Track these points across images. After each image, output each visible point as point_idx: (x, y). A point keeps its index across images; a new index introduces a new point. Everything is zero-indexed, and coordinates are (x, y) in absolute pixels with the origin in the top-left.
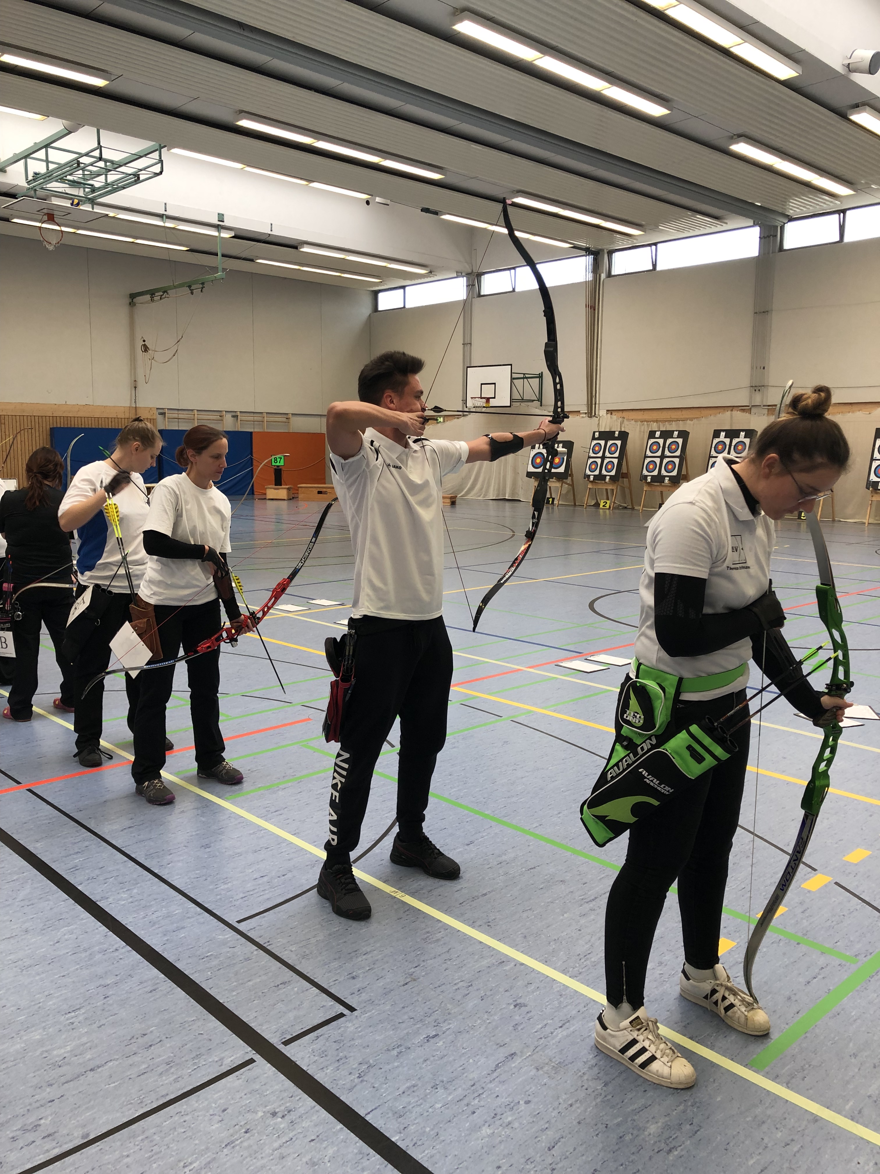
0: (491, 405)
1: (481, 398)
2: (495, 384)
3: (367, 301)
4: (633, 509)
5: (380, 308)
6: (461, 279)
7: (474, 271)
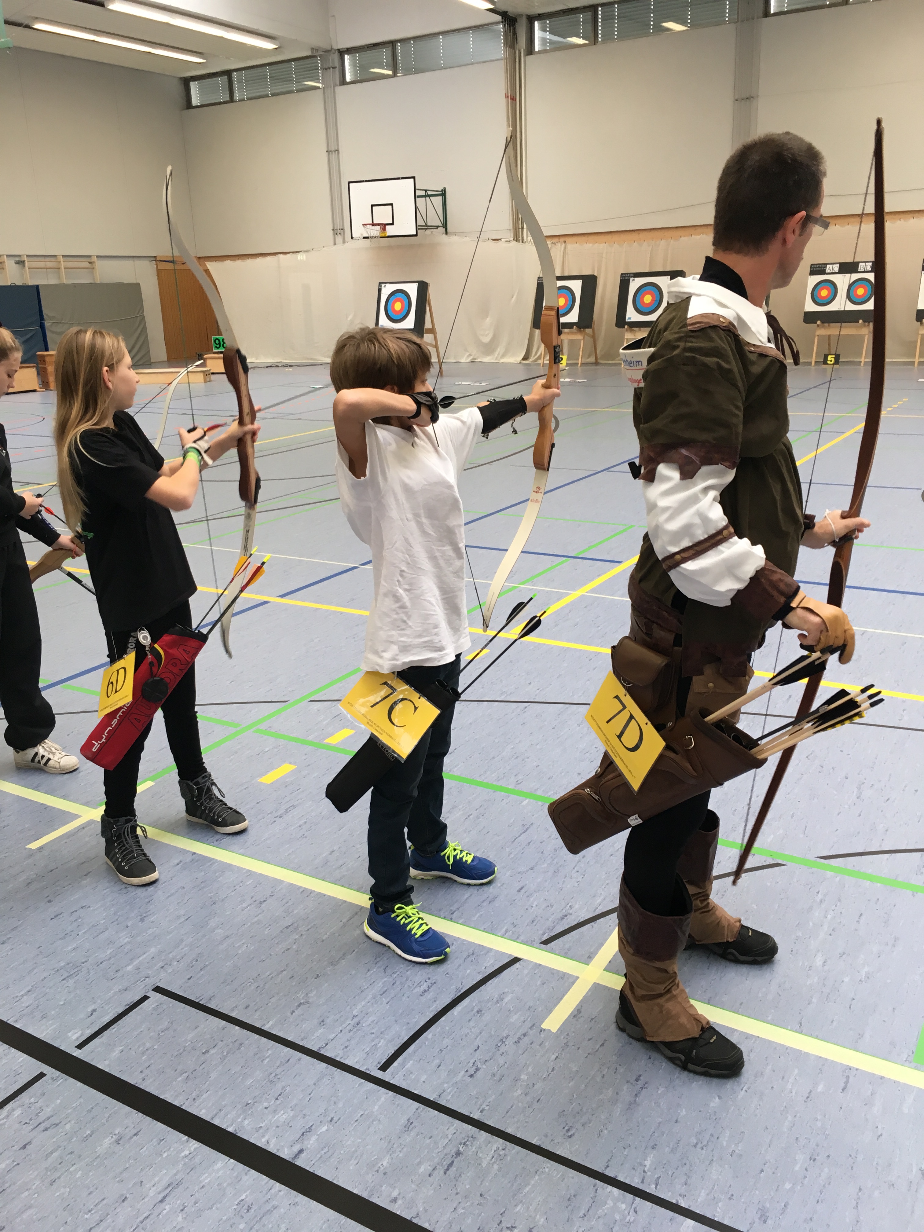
0: (388, 234)
1: (373, 225)
2: (392, 205)
7: (335, 47)
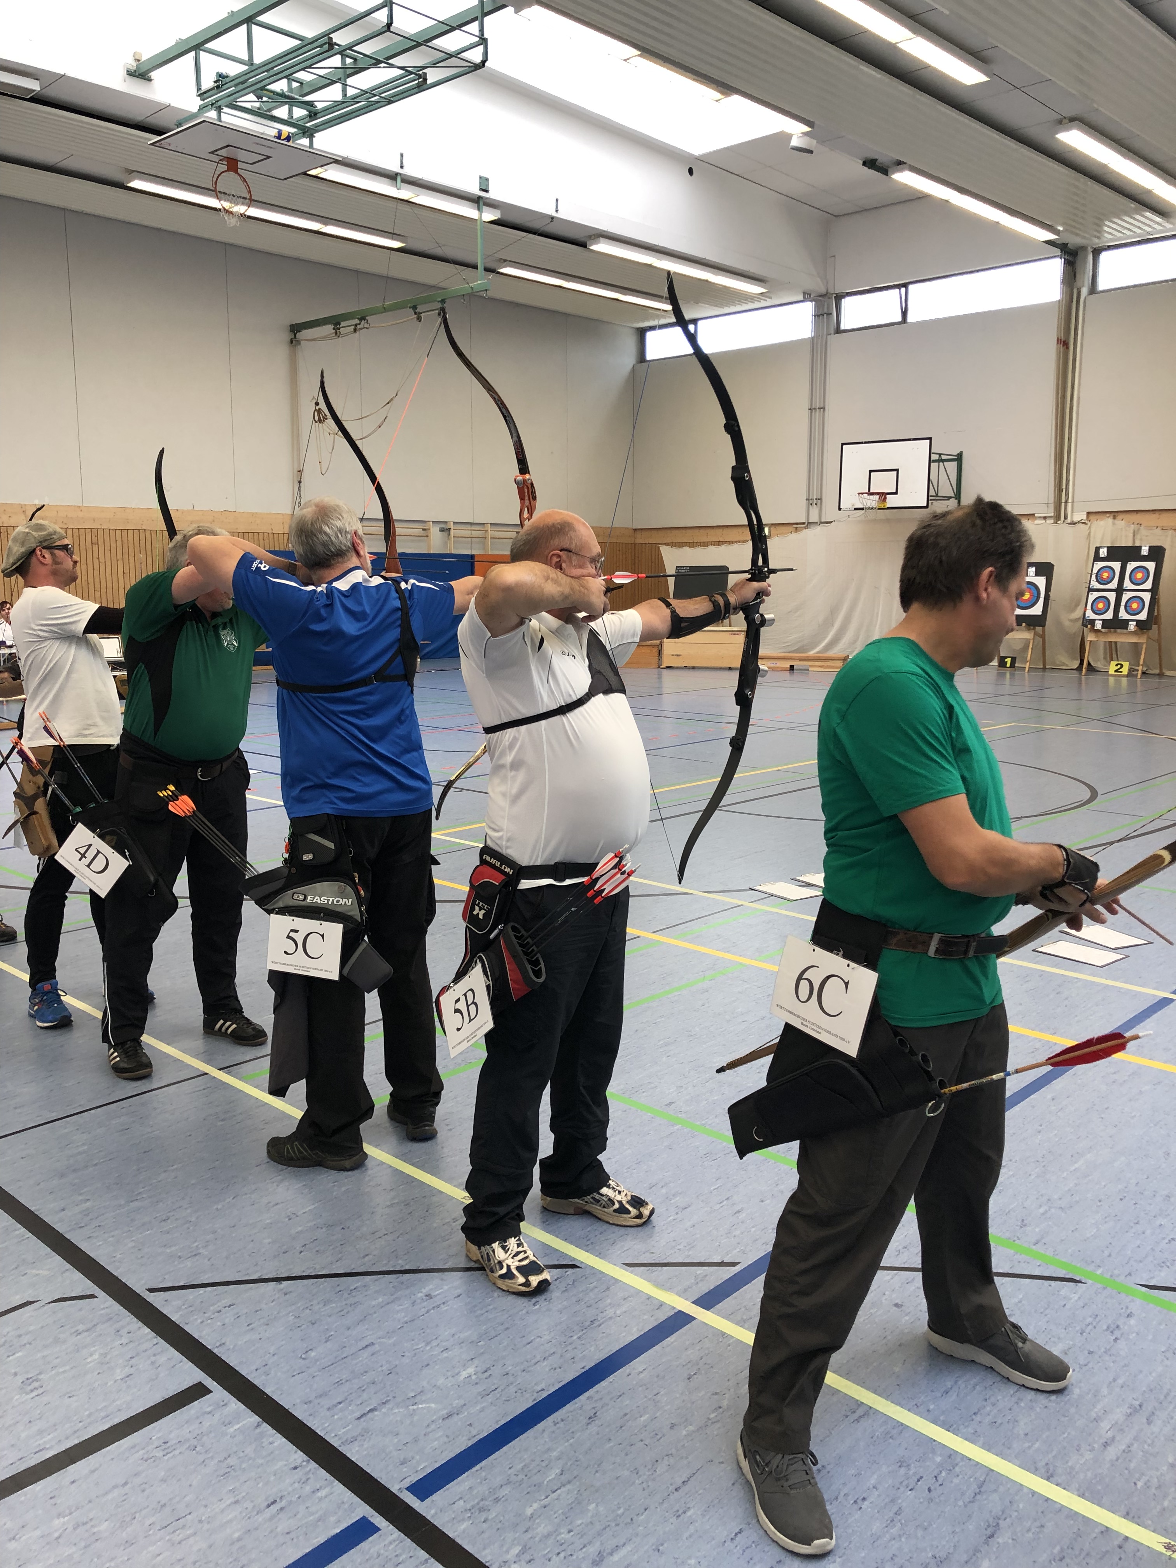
0: (888, 505)
1: (870, 493)
2: (897, 470)
3: (630, 344)
4: (1161, 675)
5: (649, 356)
6: (809, 303)
7: (831, 291)
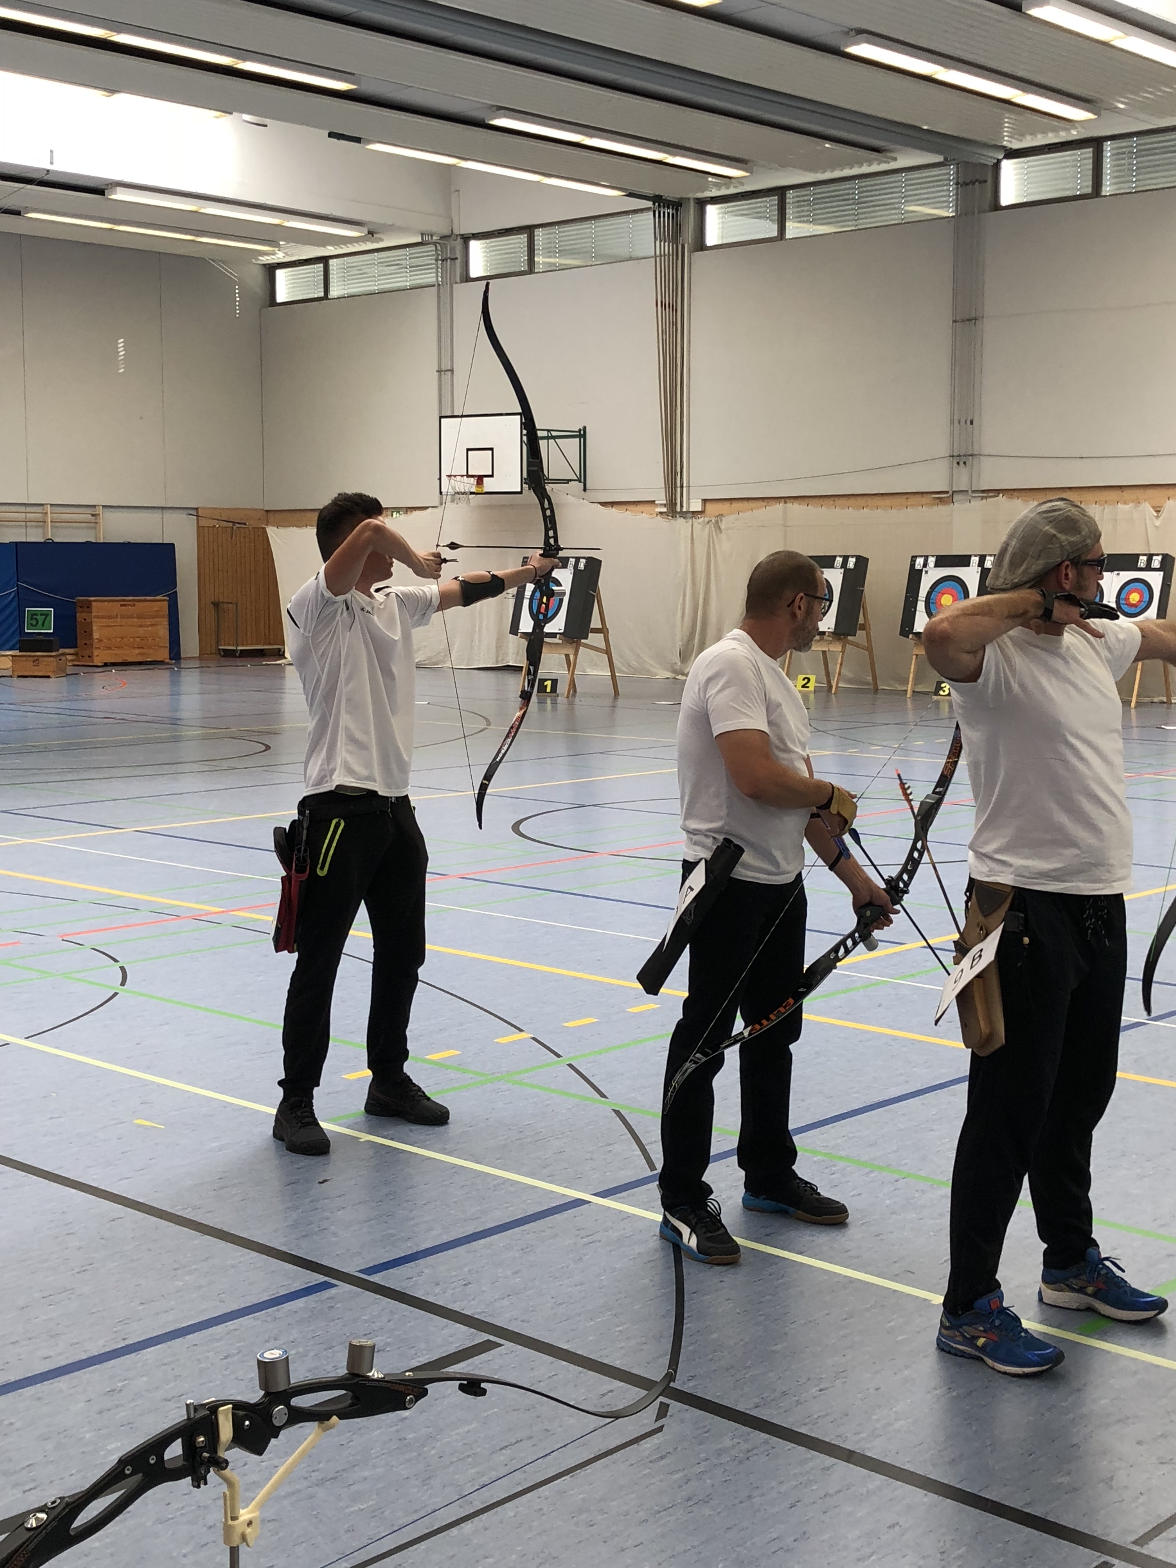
0: (486, 490)
1: (468, 476)
2: (492, 449)
3: (254, 285)
5: (280, 298)
7: (456, 232)
